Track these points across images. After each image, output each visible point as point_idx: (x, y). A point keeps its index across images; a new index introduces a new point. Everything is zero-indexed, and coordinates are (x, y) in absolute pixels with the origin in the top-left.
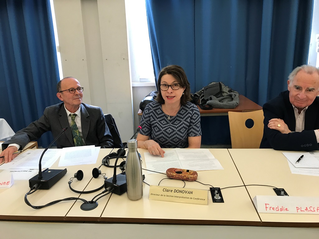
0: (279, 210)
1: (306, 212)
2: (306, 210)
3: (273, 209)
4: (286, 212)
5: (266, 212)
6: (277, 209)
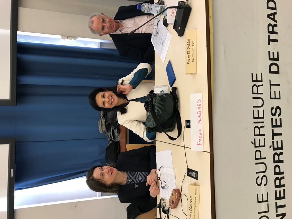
0: (201, 135)
1: (201, 117)
2: (200, 117)
3: (200, 140)
4: (202, 131)
5: (203, 145)
6: (200, 137)
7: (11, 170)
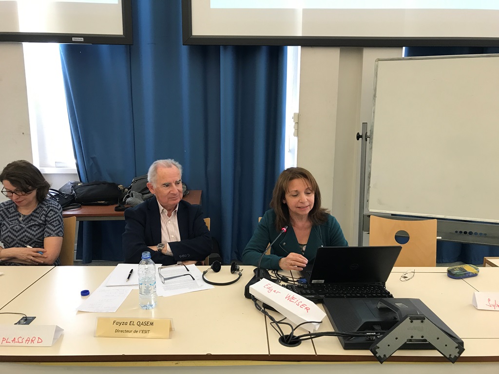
1: (12, 344)
2: (13, 341)
7: (83, 38)
